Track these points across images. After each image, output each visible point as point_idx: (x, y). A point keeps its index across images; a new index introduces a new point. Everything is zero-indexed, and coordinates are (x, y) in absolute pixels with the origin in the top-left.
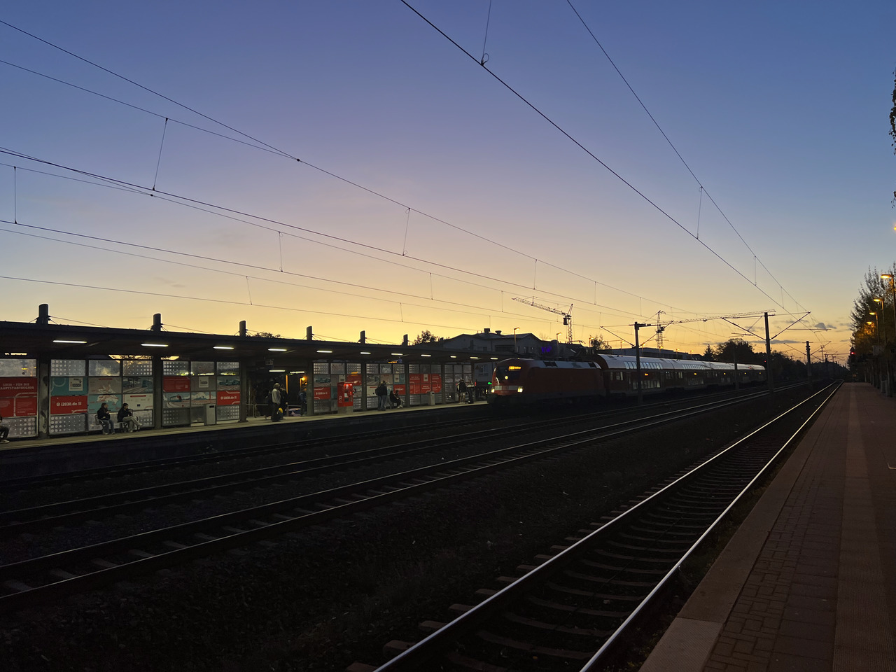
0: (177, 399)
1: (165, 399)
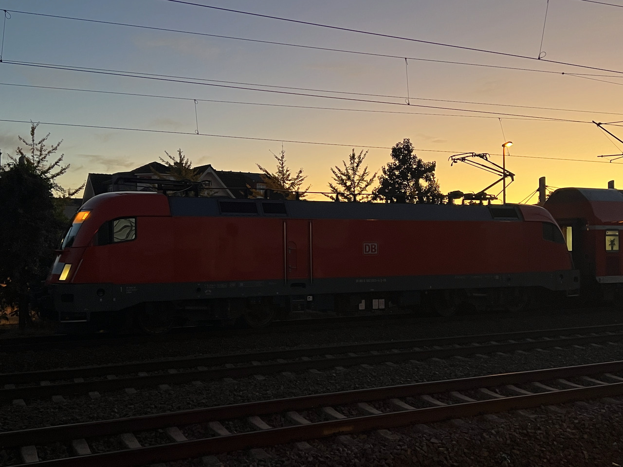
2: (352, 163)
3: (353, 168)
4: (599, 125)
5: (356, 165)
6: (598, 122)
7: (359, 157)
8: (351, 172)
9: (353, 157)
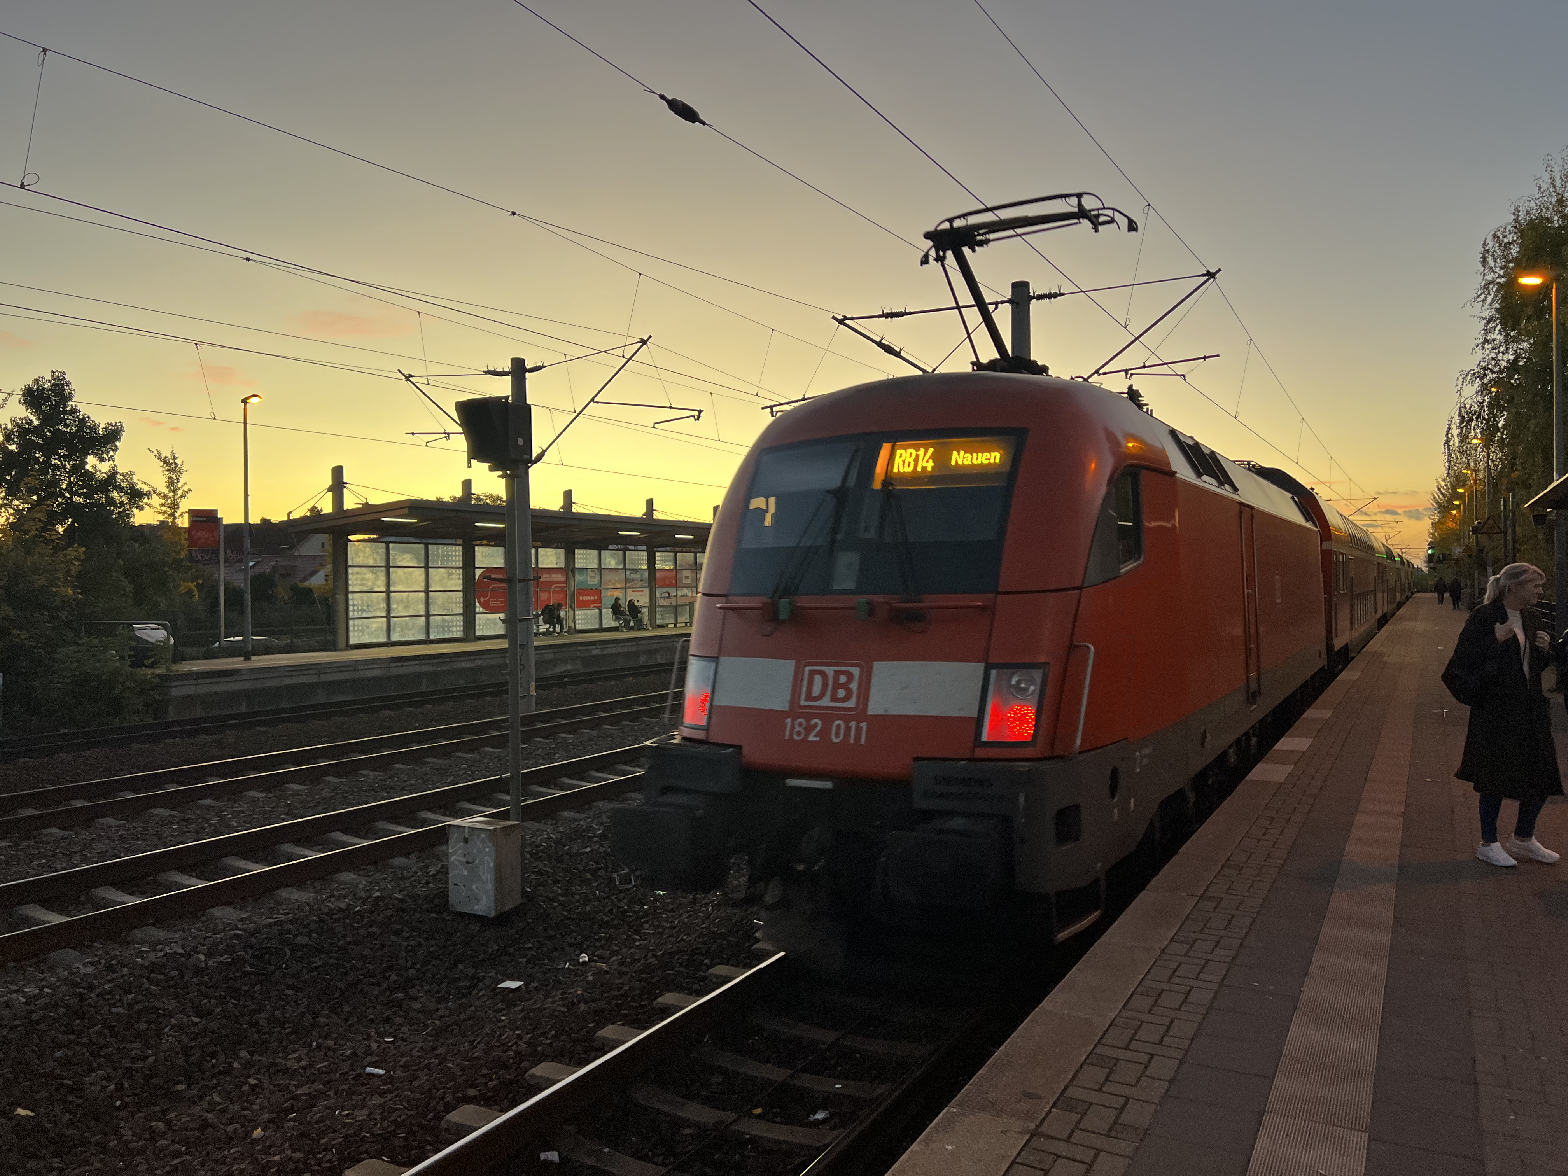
0: (667, 595)
1: (658, 595)
4: (408, 378)
6: (406, 373)
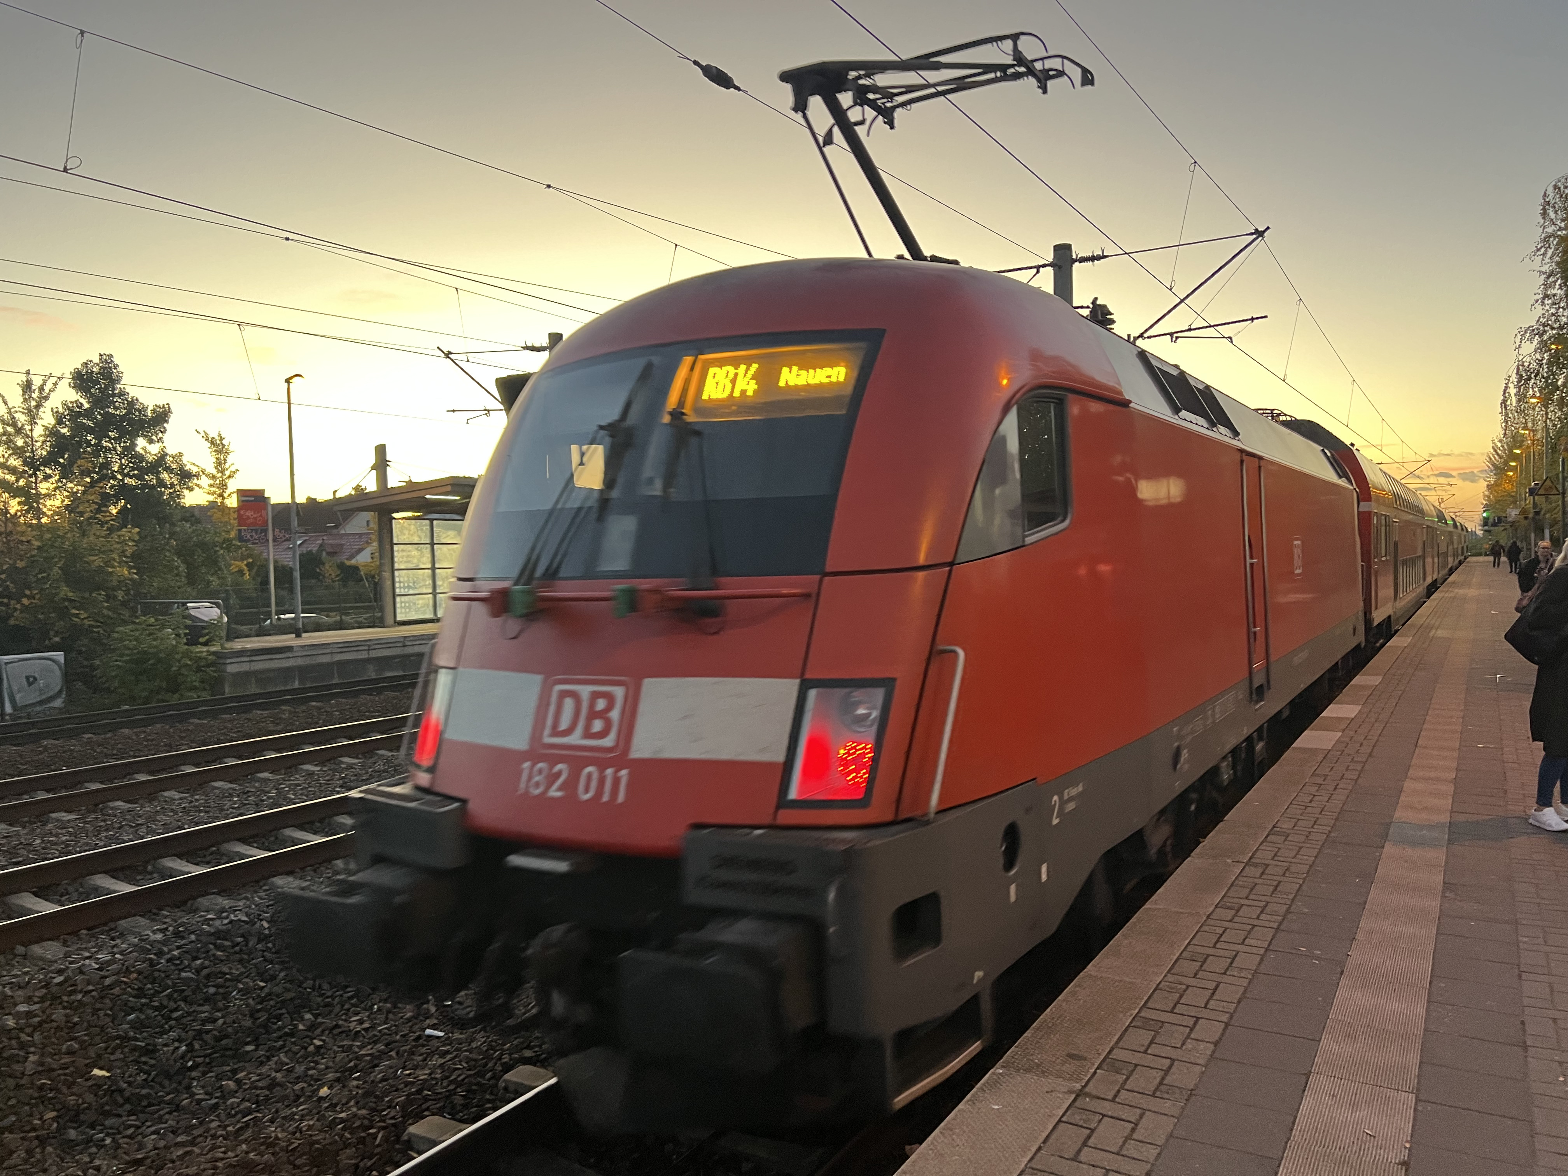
2: (25, 400)
3: (30, 411)
5: (33, 403)
7: (41, 389)
8: (22, 418)
9: (27, 387)
